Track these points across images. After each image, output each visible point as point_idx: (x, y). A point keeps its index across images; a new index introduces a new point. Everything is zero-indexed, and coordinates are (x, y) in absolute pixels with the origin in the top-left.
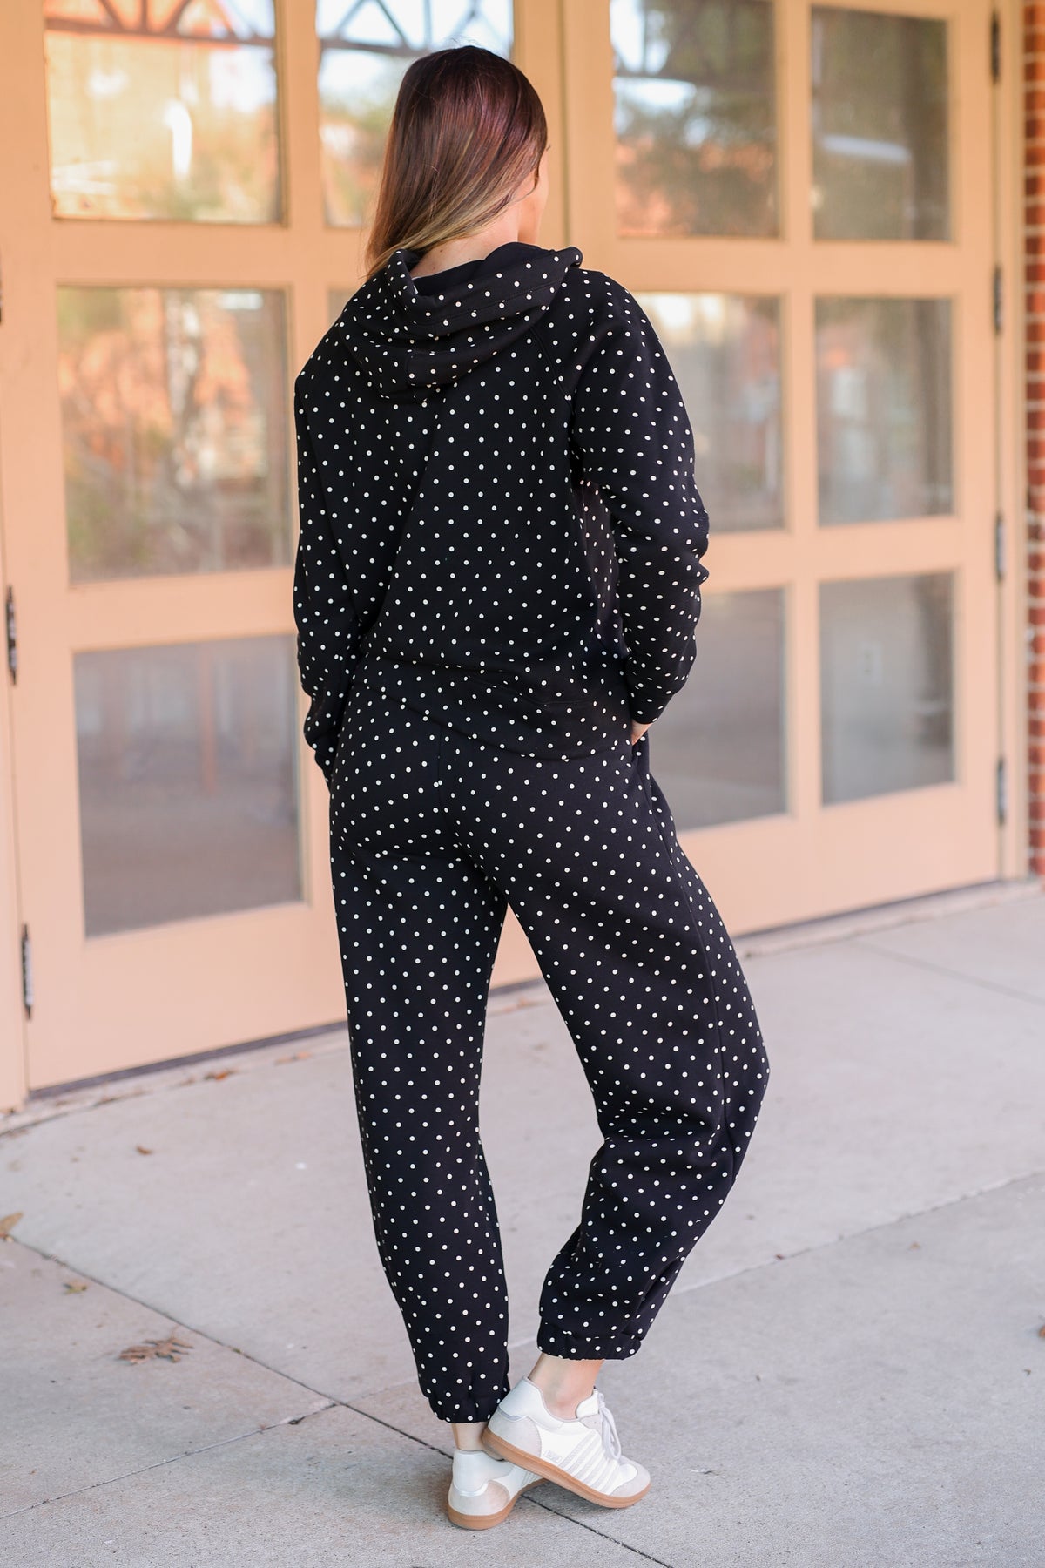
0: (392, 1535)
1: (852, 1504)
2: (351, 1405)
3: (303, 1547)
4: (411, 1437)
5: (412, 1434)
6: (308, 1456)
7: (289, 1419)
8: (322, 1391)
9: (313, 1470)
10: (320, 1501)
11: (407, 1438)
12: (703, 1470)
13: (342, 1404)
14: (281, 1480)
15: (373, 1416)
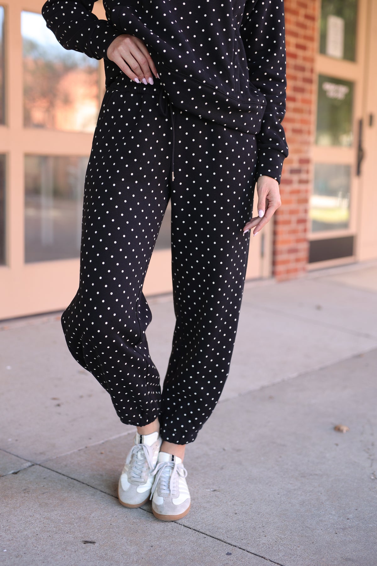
0: (70, 525)
1: (284, 503)
2: (42, 465)
3: (26, 533)
4: (72, 479)
5: (73, 477)
6: (23, 488)
7: (12, 472)
8: (27, 459)
9: (27, 495)
10: (32, 510)
11: (70, 479)
12: (212, 490)
13: (37, 464)
14: (11, 500)
15: (53, 469)
